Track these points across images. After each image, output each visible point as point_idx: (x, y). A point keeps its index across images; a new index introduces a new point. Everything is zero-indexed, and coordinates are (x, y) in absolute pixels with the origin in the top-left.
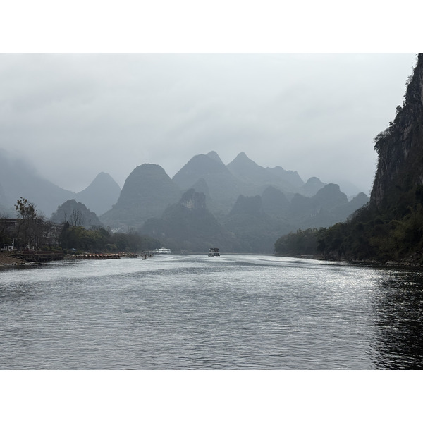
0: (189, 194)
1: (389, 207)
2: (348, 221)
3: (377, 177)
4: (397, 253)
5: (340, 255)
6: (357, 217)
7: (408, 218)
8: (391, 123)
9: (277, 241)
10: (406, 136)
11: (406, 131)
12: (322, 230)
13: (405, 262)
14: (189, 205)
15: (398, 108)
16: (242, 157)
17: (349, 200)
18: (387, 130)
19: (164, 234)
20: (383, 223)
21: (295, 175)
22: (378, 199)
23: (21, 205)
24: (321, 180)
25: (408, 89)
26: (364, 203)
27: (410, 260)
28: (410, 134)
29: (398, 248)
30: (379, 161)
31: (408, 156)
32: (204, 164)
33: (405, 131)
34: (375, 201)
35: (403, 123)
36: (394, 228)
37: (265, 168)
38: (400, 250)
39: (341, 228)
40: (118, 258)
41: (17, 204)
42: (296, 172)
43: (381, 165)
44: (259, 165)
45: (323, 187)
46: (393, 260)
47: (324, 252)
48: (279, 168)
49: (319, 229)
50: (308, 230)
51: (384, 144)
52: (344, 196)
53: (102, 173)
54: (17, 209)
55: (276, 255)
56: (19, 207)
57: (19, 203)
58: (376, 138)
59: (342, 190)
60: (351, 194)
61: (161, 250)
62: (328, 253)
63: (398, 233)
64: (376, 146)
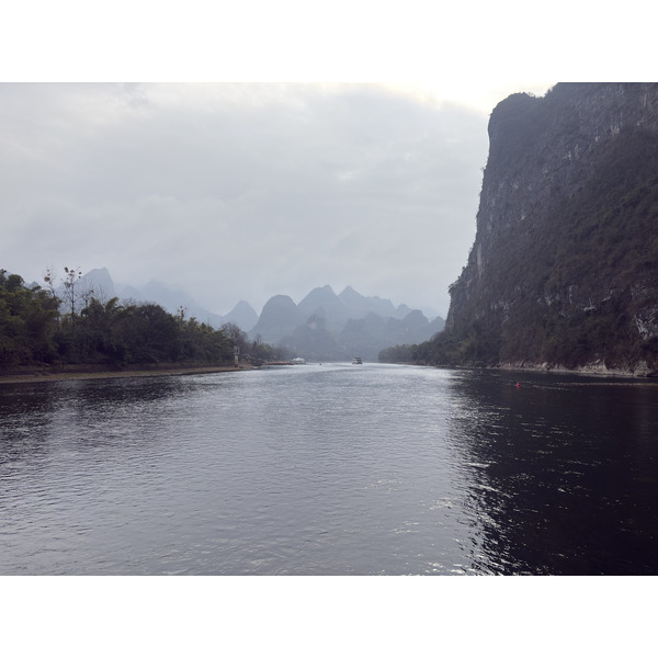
0: (313, 318)
1: (457, 332)
4: (461, 361)
7: (468, 340)
9: (380, 353)
10: (468, 286)
11: (468, 283)
14: (313, 326)
16: (349, 289)
18: (456, 282)
20: (453, 342)
21: (388, 302)
24: (408, 306)
26: (441, 328)
28: (471, 284)
31: (469, 299)
32: (322, 294)
35: (466, 277)
36: (460, 346)
37: (366, 296)
38: (463, 359)
39: (427, 345)
42: (389, 300)
45: (410, 312)
48: (376, 297)
51: (454, 290)
52: (426, 319)
58: (449, 287)
59: (425, 314)
60: (430, 317)
63: (462, 349)
64: (449, 292)
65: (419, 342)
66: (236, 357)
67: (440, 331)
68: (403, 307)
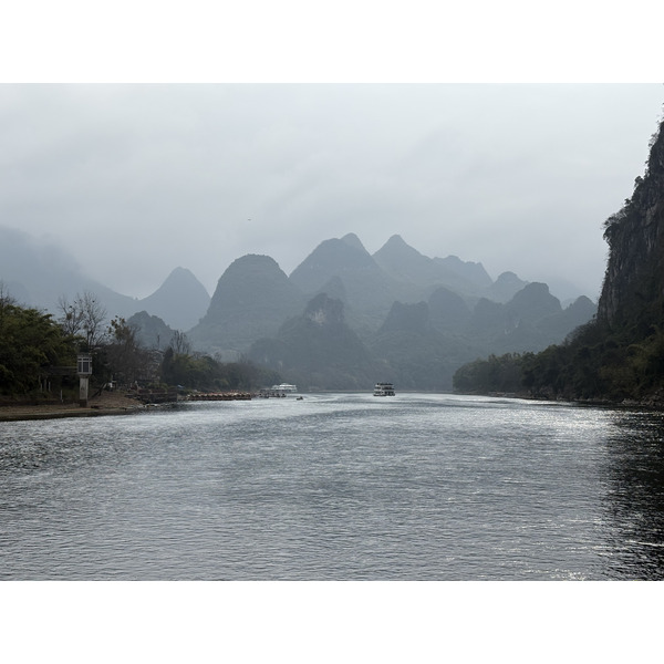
0: (319, 301)
1: (625, 324)
2: (566, 341)
3: (607, 279)
4: (637, 389)
5: (556, 392)
6: (580, 337)
7: (652, 340)
8: (628, 201)
9: (457, 372)
10: (649, 219)
11: (650, 213)
12: (529, 356)
13: (648, 400)
14: (319, 317)
15: (638, 180)
16: (396, 242)
17: (564, 308)
18: (621, 211)
19: (281, 363)
20: (617, 347)
21: (478, 268)
22: (609, 311)
23: (116, 326)
24: (519, 276)
25: (651, 152)
26: (587, 317)
27: (654, 397)
28: (656, 217)
29: (638, 381)
30: (611, 255)
31: (652, 250)
33: (648, 212)
34: (606, 314)
35: (644, 202)
36: (632, 353)
37: (432, 257)
38: (641, 385)
39: (557, 353)
40: (249, 398)
41: (110, 325)
42: (480, 264)
43: (613, 262)
44: (422, 254)
45: (523, 288)
46: (632, 397)
47: (533, 388)
48: (453, 258)
49: (522, 355)
50: (506, 355)
51: (617, 231)
52: (556, 301)
53: (180, 268)
54: (110, 332)
55: (455, 393)
56: (113, 328)
57: (113, 323)
58: (606, 223)
59: (553, 291)
60: (566, 298)
61: (282, 387)
62: (538, 389)
63: (638, 362)
64: (606, 234)
65: (538, 348)
66: (84, 383)
67: (584, 322)
68: (508, 277)
